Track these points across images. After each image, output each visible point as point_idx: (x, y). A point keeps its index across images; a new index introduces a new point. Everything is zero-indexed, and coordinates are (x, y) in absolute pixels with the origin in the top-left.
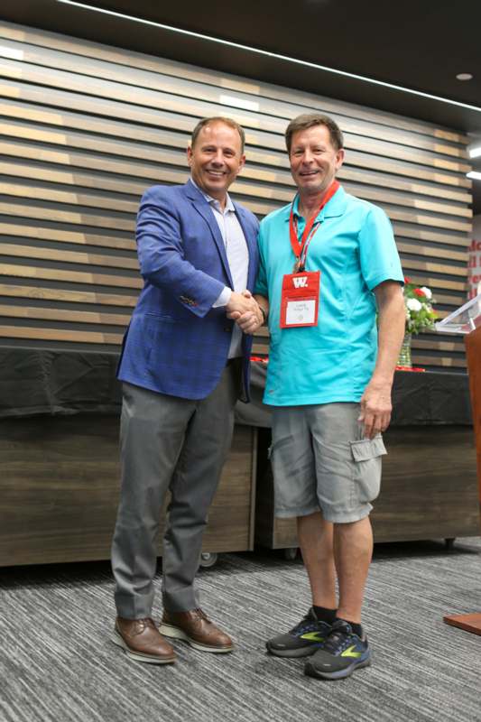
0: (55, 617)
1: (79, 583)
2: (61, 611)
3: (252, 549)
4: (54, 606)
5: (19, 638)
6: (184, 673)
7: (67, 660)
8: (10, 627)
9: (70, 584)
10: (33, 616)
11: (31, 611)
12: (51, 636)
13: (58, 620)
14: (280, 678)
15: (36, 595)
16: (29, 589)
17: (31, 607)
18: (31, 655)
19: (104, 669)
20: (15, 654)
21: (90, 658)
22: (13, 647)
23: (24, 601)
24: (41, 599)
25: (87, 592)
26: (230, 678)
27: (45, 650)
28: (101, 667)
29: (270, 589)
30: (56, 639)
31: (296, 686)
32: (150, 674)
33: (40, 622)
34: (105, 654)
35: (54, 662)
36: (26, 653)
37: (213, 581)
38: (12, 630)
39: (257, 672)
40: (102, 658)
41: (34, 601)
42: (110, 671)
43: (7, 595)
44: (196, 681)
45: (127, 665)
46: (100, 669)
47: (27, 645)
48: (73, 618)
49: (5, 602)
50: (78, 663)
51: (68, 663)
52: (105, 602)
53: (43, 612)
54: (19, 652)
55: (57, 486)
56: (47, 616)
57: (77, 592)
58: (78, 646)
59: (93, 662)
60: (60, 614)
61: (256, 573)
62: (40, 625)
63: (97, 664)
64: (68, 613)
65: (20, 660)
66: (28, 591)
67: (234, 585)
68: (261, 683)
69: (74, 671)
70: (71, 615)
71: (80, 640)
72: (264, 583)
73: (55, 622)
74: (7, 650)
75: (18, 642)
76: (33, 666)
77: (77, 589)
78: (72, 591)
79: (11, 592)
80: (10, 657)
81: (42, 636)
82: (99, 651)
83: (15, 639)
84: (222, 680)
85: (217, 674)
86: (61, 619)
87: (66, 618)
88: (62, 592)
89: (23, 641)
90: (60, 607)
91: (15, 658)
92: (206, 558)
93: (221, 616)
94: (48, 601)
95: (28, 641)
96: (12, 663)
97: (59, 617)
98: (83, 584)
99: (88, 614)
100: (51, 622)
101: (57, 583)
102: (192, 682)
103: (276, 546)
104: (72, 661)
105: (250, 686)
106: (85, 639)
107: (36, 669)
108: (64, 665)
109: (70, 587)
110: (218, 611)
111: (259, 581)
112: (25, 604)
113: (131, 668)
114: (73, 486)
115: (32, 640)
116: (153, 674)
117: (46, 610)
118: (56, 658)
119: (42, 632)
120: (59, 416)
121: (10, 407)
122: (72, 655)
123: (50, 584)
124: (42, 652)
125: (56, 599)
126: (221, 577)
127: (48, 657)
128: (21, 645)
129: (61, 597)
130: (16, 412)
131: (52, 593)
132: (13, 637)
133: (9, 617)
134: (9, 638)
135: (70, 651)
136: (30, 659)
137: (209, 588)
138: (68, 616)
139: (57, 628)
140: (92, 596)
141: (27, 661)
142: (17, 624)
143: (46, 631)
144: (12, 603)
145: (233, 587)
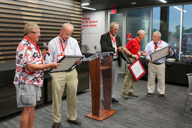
3: (44, 103)
9: (5, 120)
29: (49, 113)
52: (16, 125)
57: (8, 123)
61: (45, 108)
67: (42, 112)
72: (48, 111)
77: (8, 122)
98: (9, 120)
103: (48, 101)
111: (47, 110)
125: (4, 126)
126: (38, 110)
131: (2, 124)
137: (37, 115)
140: (12, 123)
145: (41, 114)
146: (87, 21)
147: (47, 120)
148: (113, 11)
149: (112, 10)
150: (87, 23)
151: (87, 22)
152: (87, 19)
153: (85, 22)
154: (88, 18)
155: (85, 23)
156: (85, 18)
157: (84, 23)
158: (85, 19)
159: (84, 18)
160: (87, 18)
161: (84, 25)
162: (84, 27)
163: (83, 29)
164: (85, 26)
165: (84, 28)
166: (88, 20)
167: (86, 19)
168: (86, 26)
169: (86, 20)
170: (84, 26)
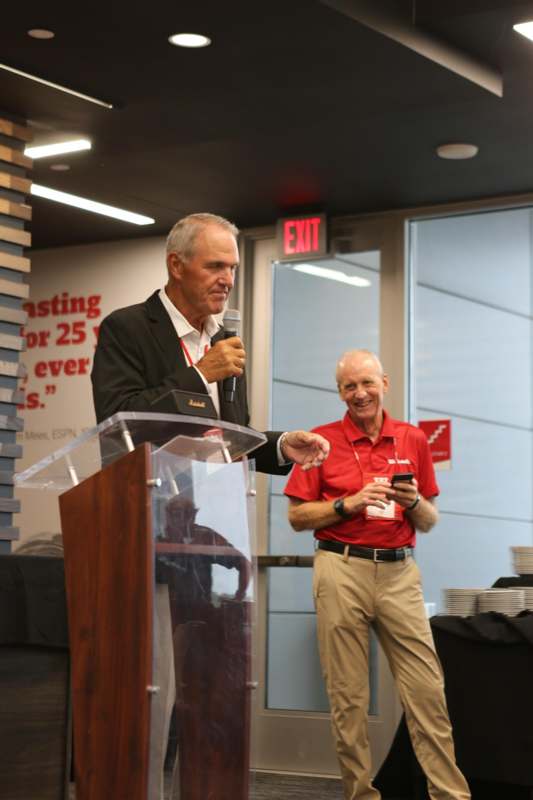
146: (82, 324)
148: (293, 230)
149: (289, 224)
150: (76, 342)
151: (71, 336)
152: (77, 304)
153: (57, 334)
154: (81, 300)
155: (61, 341)
156: (55, 301)
157: (51, 341)
158: (55, 312)
159: (49, 297)
160: (74, 301)
161: (52, 364)
162: (49, 379)
163: (41, 399)
164: (55, 372)
165: (51, 389)
166: (81, 317)
167: (65, 311)
168: (68, 372)
169: (70, 319)
170: (48, 371)
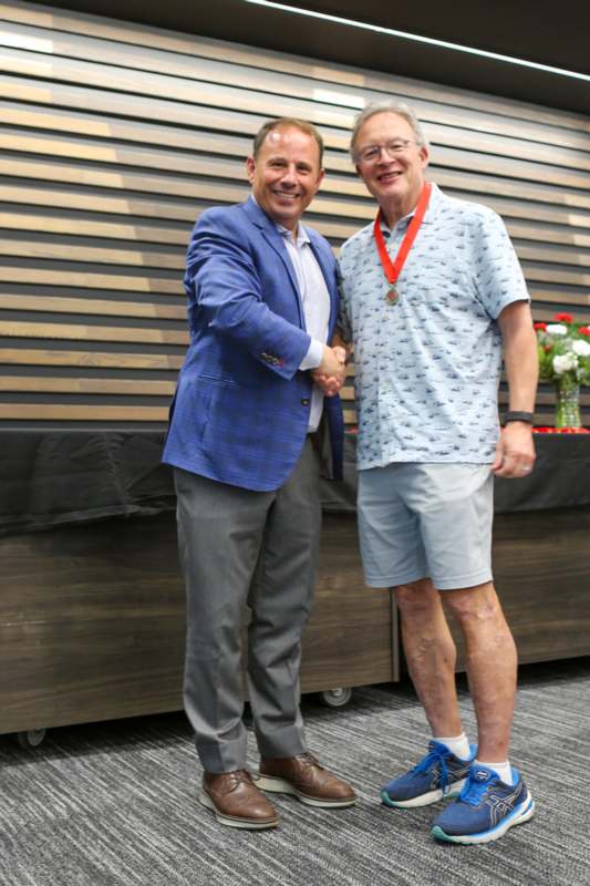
0: (146, 793)
1: (173, 740)
2: (153, 782)
3: (396, 679)
4: (143, 775)
5: (100, 827)
6: (336, 866)
7: (170, 857)
8: (86, 811)
9: (160, 743)
10: (117, 793)
11: (113, 785)
12: (145, 822)
13: (152, 797)
14: (471, 864)
15: (117, 761)
16: (107, 752)
17: (113, 780)
18: (119, 853)
19: (224, 869)
20: (97, 853)
21: (201, 852)
22: (94, 843)
23: (103, 771)
24: (125, 766)
25: (185, 753)
26: (401, 870)
27: (137, 844)
28: (219, 865)
30: (151, 825)
31: (496, 876)
32: (288, 871)
33: (127, 800)
34: (223, 845)
35: (152, 861)
36: (113, 850)
37: (350, 724)
38: (89, 816)
39: (437, 858)
40: (218, 850)
41: (115, 771)
42: (233, 871)
43: (78, 764)
44: (354, 877)
45: (255, 860)
46: (218, 869)
47: (112, 838)
48: (172, 791)
49: (76, 774)
50: (186, 860)
51: (172, 861)
53: (130, 786)
54: (103, 849)
55: (137, 613)
56: (136, 791)
57: (171, 754)
58: (184, 835)
59: (208, 858)
60: (154, 788)
62: (127, 805)
63: (213, 861)
64: (163, 785)
65: (105, 861)
66: (105, 755)
67: (380, 728)
68: (447, 875)
69: (182, 873)
70: (167, 788)
71: (185, 825)
73: (147, 799)
74: (85, 846)
75: (100, 833)
76: (124, 870)
77: (172, 749)
78: (165, 752)
79: (82, 758)
80: (91, 858)
81: (132, 823)
82: (212, 840)
83: (95, 830)
84: (390, 873)
85: (383, 864)
86: (155, 795)
87: (162, 793)
88: (151, 754)
89: (106, 832)
90: (152, 778)
91: (97, 860)
92: (336, 694)
93: (370, 776)
94: (134, 769)
95: (113, 831)
96: (95, 867)
97: (150, 791)
99: (191, 784)
100: (142, 801)
101: (143, 741)
102: (350, 880)
104: (178, 858)
105: (432, 880)
106: (192, 823)
107: (130, 873)
108: (166, 865)
109: (162, 747)
110: (364, 768)
112: (104, 776)
113: (261, 865)
114: (155, 612)
115: (118, 829)
116: (294, 871)
117: (132, 783)
118: (154, 854)
119: (132, 817)
120: (134, 518)
121: (70, 511)
122: (175, 849)
123: (134, 743)
124: (133, 846)
125: (145, 765)
126: (362, 719)
127: (144, 854)
128: (104, 837)
129: (151, 762)
130: (77, 516)
131: (138, 757)
132: (91, 826)
133: (84, 797)
134: (86, 828)
135: (174, 843)
136: (120, 860)
137: (346, 735)
138: (163, 789)
139: (151, 808)
141: (115, 861)
142: (95, 806)
143: (134, 812)
144: (87, 774)
145: (377, 732)
147: (407, 761)
